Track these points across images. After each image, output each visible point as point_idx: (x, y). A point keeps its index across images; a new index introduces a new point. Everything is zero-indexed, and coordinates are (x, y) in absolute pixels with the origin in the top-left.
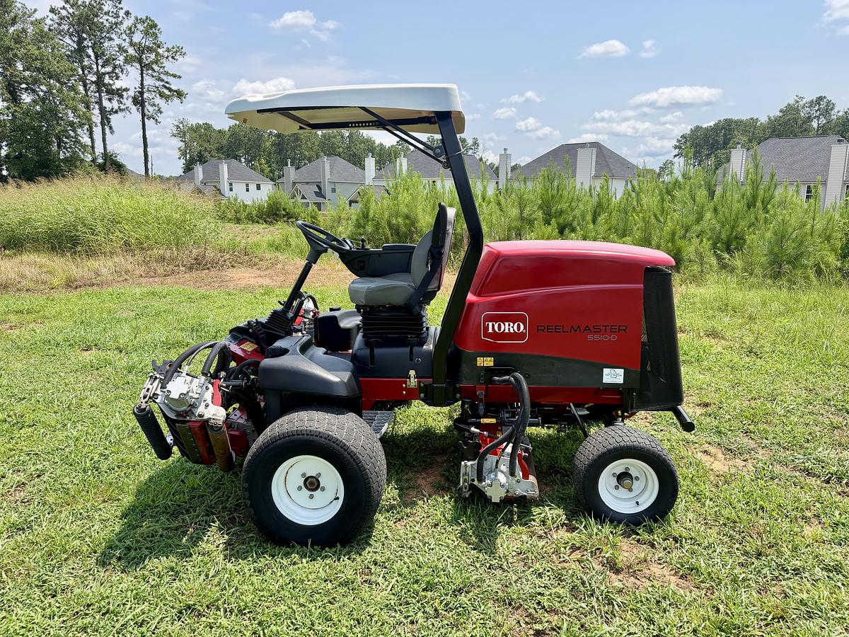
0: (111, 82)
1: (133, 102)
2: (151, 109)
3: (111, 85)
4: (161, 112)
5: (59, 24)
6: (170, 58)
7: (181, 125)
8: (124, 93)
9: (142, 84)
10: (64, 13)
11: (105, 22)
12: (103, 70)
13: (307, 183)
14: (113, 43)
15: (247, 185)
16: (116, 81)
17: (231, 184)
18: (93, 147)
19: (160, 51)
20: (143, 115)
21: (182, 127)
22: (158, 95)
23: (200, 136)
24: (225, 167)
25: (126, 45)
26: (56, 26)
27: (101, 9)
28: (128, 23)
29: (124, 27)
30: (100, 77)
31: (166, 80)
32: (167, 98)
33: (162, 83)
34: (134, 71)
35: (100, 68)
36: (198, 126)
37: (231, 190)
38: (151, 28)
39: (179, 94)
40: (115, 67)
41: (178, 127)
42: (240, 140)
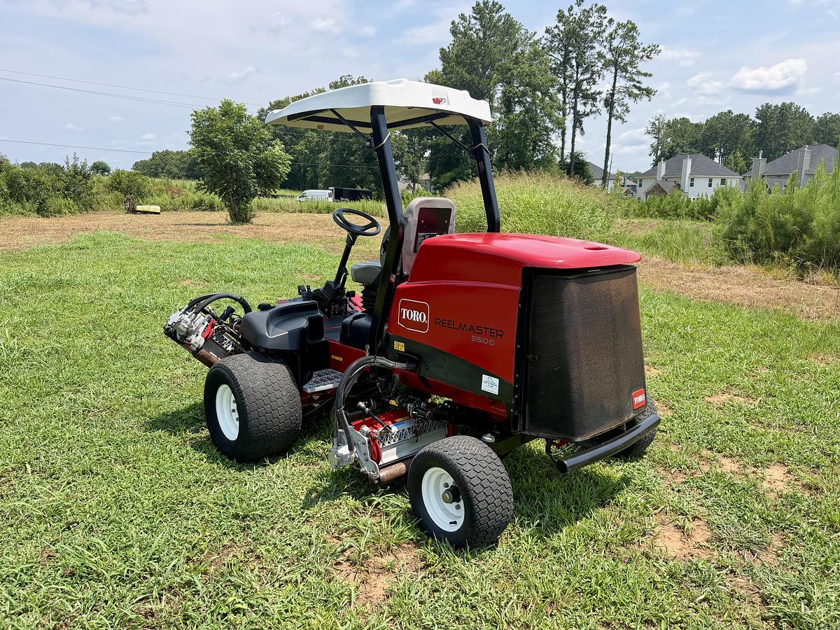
0: (588, 87)
1: (605, 104)
2: (619, 109)
3: (588, 90)
4: (628, 111)
5: (552, 42)
6: (645, 58)
7: (657, 122)
8: (598, 96)
9: (614, 86)
10: (556, 31)
11: (590, 33)
12: (582, 78)
13: (778, 176)
14: (594, 51)
15: (711, 180)
16: (592, 86)
17: (692, 180)
18: (563, 148)
19: (636, 52)
20: (611, 116)
21: (657, 124)
22: (627, 96)
23: (675, 131)
24: (689, 162)
25: (605, 51)
26: (548, 44)
27: (588, 21)
28: (610, 30)
29: (606, 34)
30: (579, 84)
31: (637, 79)
32: (636, 96)
33: (632, 83)
34: (609, 74)
35: (579, 76)
36: (676, 121)
37: (692, 185)
38: (630, 30)
39: (648, 92)
40: (592, 74)
41: (654, 124)
42: (716, 133)
